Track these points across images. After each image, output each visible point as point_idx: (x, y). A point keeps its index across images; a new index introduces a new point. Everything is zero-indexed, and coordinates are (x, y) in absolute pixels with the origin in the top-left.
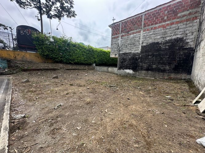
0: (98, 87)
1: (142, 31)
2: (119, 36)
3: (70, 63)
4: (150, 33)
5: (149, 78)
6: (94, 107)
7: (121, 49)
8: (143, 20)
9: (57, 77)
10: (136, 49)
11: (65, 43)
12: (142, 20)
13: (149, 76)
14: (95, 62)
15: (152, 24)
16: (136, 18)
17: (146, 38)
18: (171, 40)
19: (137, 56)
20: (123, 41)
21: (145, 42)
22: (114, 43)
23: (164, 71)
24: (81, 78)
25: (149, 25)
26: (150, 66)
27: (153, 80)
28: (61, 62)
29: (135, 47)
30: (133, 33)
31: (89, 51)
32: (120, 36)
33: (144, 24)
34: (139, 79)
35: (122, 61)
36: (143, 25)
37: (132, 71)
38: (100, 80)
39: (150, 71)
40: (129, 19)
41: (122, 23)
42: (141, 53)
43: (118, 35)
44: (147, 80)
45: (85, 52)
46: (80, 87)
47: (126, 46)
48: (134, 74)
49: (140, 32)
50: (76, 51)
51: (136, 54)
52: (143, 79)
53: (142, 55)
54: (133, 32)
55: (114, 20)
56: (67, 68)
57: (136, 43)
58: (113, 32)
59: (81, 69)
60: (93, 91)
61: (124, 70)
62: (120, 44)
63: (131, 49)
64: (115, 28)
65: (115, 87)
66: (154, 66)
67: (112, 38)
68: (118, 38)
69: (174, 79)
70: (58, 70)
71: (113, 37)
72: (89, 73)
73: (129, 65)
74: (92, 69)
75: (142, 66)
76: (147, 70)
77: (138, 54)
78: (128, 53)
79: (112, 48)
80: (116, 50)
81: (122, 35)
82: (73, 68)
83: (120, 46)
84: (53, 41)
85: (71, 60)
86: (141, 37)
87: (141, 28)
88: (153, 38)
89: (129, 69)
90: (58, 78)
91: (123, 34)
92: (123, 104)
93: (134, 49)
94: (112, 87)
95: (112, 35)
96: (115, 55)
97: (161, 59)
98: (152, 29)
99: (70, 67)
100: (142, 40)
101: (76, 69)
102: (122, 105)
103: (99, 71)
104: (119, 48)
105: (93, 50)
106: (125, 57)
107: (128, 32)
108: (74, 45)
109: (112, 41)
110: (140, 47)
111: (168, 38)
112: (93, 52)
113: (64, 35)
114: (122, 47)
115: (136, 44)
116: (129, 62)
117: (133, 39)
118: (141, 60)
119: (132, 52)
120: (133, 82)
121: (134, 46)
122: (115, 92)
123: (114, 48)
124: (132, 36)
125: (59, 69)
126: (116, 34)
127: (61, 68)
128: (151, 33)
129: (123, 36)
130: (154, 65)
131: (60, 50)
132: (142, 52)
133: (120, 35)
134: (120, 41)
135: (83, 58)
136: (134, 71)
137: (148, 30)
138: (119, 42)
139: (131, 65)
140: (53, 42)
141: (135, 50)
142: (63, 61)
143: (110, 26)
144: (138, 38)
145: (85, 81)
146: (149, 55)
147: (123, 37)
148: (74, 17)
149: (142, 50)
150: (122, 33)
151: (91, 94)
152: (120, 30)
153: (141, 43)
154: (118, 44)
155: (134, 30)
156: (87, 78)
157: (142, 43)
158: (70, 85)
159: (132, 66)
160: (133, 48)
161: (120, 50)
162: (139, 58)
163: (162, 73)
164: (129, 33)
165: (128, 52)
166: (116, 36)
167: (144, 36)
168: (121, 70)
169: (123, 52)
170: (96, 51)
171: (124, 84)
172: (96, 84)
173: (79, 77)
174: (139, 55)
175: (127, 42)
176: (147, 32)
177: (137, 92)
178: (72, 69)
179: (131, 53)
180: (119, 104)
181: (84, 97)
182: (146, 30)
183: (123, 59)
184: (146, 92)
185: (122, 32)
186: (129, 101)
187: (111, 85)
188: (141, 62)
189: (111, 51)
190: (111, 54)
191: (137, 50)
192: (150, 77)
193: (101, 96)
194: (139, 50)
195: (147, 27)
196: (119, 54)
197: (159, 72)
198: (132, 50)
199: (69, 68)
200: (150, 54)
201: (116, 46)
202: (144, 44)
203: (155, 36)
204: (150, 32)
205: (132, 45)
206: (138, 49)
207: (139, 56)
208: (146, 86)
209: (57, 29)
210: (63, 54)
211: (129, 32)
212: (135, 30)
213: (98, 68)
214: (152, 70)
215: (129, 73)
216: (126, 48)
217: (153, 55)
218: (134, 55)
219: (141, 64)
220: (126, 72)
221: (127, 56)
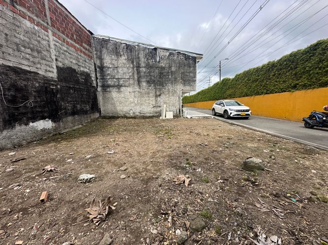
1: (50, 32)
8: (46, 6)
10: (48, 68)
17: (59, 52)
19: (53, 85)
21: (59, 60)
25: (59, 29)
26: (74, 107)
35: (14, 97)
36: (49, 19)
37: (50, 121)
39: (76, 116)
42: (59, 81)
47: (17, 45)
48: (55, 129)
49: (46, 29)
51: (50, 81)
53: (60, 86)
61: (27, 124)
66: (78, 107)
73: (40, 107)
75: (65, 109)
77: (53, 81)
78: (30, 72)
87: (47, 23)
89: (43, 118)
93: (44, 67)
98: (64, 40)
100: (54, 52)
106: (21, 83)
110: (55, 67)
111: (82, 69)
115: (45, 56)
116: (39, 100)
117: (34, 37)
118: (61, 95)
119: (40, 72)
121: (42, 59)
136: (55, 122)
141: (46, 71)
144: (45, 43)
146: (70, 88)
149: (58, 73)
153: (54, 57)
157: (56, 60)
159: (46, 109)
160: (39, 63)
162: (58, 91)
163: (86, 116)
164: (18, 7)
168: (18, 128)
176: (58, 40)
179: (38, 74)
182: (57, 36)
188: (63, 99)
191: (50, 71)
192: (78, 125)
194: (53, 75)
195: (57, 31)
200: (72, 86)
202: (60, 64)
203: (71, 58)
204: (64, 46)
206: (51, 69)
207: (56, 86)
215: (43, 130)
216: (16, 53)
217: (75, 89)
218: (47, 81)
219: (62, 104)
220: (35, 131)
221: (28, 80)
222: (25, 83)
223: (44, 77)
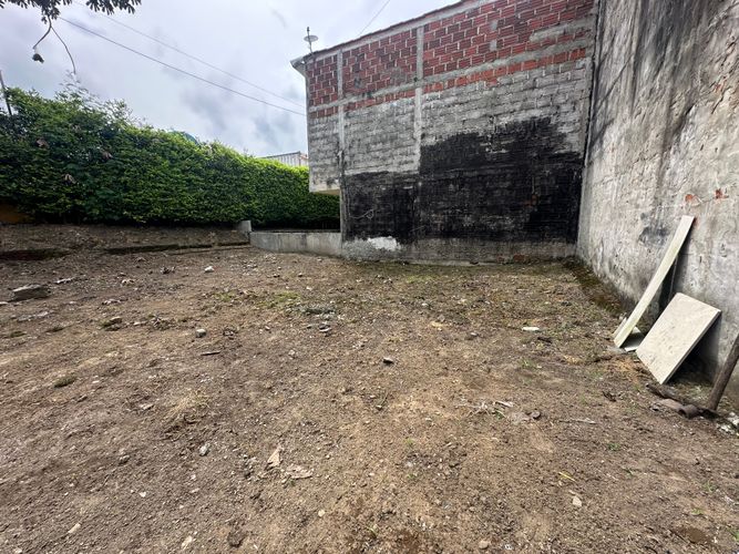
0: (253, 320)
1: (419, 91)
2: (337, 107)
3: (127, 223)
4: (448, 101)
5: (454, 263)
6: (203, 449)
7: (347, 158)
8: (420, 48)
9: (39, 294)
10: (404, 158)
11: (88, 128)
12: (415, 49)
13: (452, 256)
14: (250, 215)
15: (452, 67)
16: (395, 38)
17: (433, 117)
18: (514, 125)
19: (408, 184)
20: (352, 128)
21: (431, 131)
22: (319, 134)
23: (498, 235)
24: (177, 287)
25: (440, 70)
26: (453, 219)
27: (468, 269)
28: (76, 217)
29: (398, 151)
30: (389, 98)
31: (220, 168)
32: (341, 109)
33: (425, 64)
34: (423, 270)
35: (357, 207)
36: (420, 68)
37: (394, 241)
38: (268, 289)
39: (454, 240)
40: (369, 42)
41: (346, 55)
42: (421, 173)
43: (331, 104)
44: (448, 270)
45: (197, 172)
46: (157, 334)
47: (368, 145)
48: (401, 254)
49: (411, 93)
50: (155, 164)
51: (405, 178)
52: (435, 269)
53: (423, 182)
54: (387, 91)
55: (310, 39)
56: (113, 246)
57: (401, 136)
58: (311, 89)
59: (184, 247)
60: (227, 346)
61: (365, 239)
62: (342, 137)
63: (384, 159)
64: (317, 72)
65: (329, 312)
66: (468, 220)
67: (311, 116)
68: (334, 117)
69: (530, 261)
70: (62, 255)
71: (314, 109)
72: (224, 262)
73: (383, 218)
74: (240, 244)
75: (427, 223)
76: (447, 233)
77: (410, 177)
78: (377, 174)
79: (312, 157)
80: (328, 162)
81: (346, 102)
82: (145, 243)
83: (343, 146)
84: (15, 112)
85: (129, 207)
86: (419, 114)
87: (416, 80)
88: (457, 117)
89: (385, 234)
90: (46, 297)
91: (353, 100)
92: (363, 394)
93: (397, 160)
94: (319, 312)
95: (310, 103)
96: (330, 182)
97: (489, 192)
98: (451, 83)
99: (129, 240)
100: (421, 123)
101: (163, 249)
102: (361, 404)
103: (269, 251)
104: (340, 154)
105: (235, 165)
106: (366, 191)
107: (369, 93)
108: (143, 141)
109: (310, 125)
110: (417, 151)
111: (505, 120)
112: (238, 173)
113: (74, 90)
114: (353, 151)
115: (403, 140)
116: (383, 209)
117: (390, 120)
118: (423, 199)
119: (391, 170)
120: (402, 283)
121: (396, 148)
122: (328, 334)
123: (322, 155)
124: (384, 107)
125: (62, 250)
126: (326, 99)
127: (76, 247)
128: (452, 99)
129: (354, 109)
130: (468, 215)
131: (64, 158)
132: (423, 170)
133: (341, 104)
134: (341, 126)
135: (190, 197)
136: (402, 243)
137: (439, 87)
138: (340, 129)
139: (389, 219)
140: (13, 118)
141: (400, 163)
142: (85, 215)
143: (297, 65)
144: (406, 118)
145: (197, 297)
146: (448, 181)
147: (351, 113)
148: (125, 11)
149: (423, 160)
150: (347, 95)
151: (209, 364)
152: (340, 84)
153: (418, 134)
154: (335, 140)
155: (389, 85)
156: (210, 284)
157: (423, 136)
158: (106, 325)
159: (392, 222)
160: (392, 156)
161: (344, 164)
162: (417, 191)
163: (493, 244)
164: (374, 95)
165: (374, 170)
166: (326, 106)
167: (426, 108)
168: (357, 242)
169: (358, 172)
170: (251, 169)
171: (368, 296)
172: (247, 308)
173: (169, 282)
174: (412, 180)
175: (370, 133)
176: (435, 94)
177: (418, 322)
178: (137, 250)
179: (387, 172)
180: (345, 399)
181: (163, 385)
182: (433, 87)
183: (361, 198)
184: (452, 318)
185: (345, 90)
186: (389, 370)
187: (314, 307)
188: (424, 206)
189: (312, 167)
190: (311, 177)
191: (406, 162)
192: (458, 259)
193: (262, 365)
194: (413, 164)
195: (435, 78)
196: (344, 181)
197: (483, 239)
198: (390, 161)
199: (122, 245)
200: (452, 177)
201: (327, 147)
202: (431, 141)
203: (464, 112)
204: (448, 96)
205: (388, 145)
206: (408, 159)
207: (415, 184)
208: (446, 293)
209: (37, 58)
210: (84, 179)
211: (374, 91)
212: (392, 85)
213: (264, 238)
214: (461, 233)
215: (383, 251)
216: (367, 156)
217: (462, 182)
218: (399, 179)
219: (422, 214)
220: (372, 249)
221: (373, 184)
222: (370, 190)
223: (395, 173)
